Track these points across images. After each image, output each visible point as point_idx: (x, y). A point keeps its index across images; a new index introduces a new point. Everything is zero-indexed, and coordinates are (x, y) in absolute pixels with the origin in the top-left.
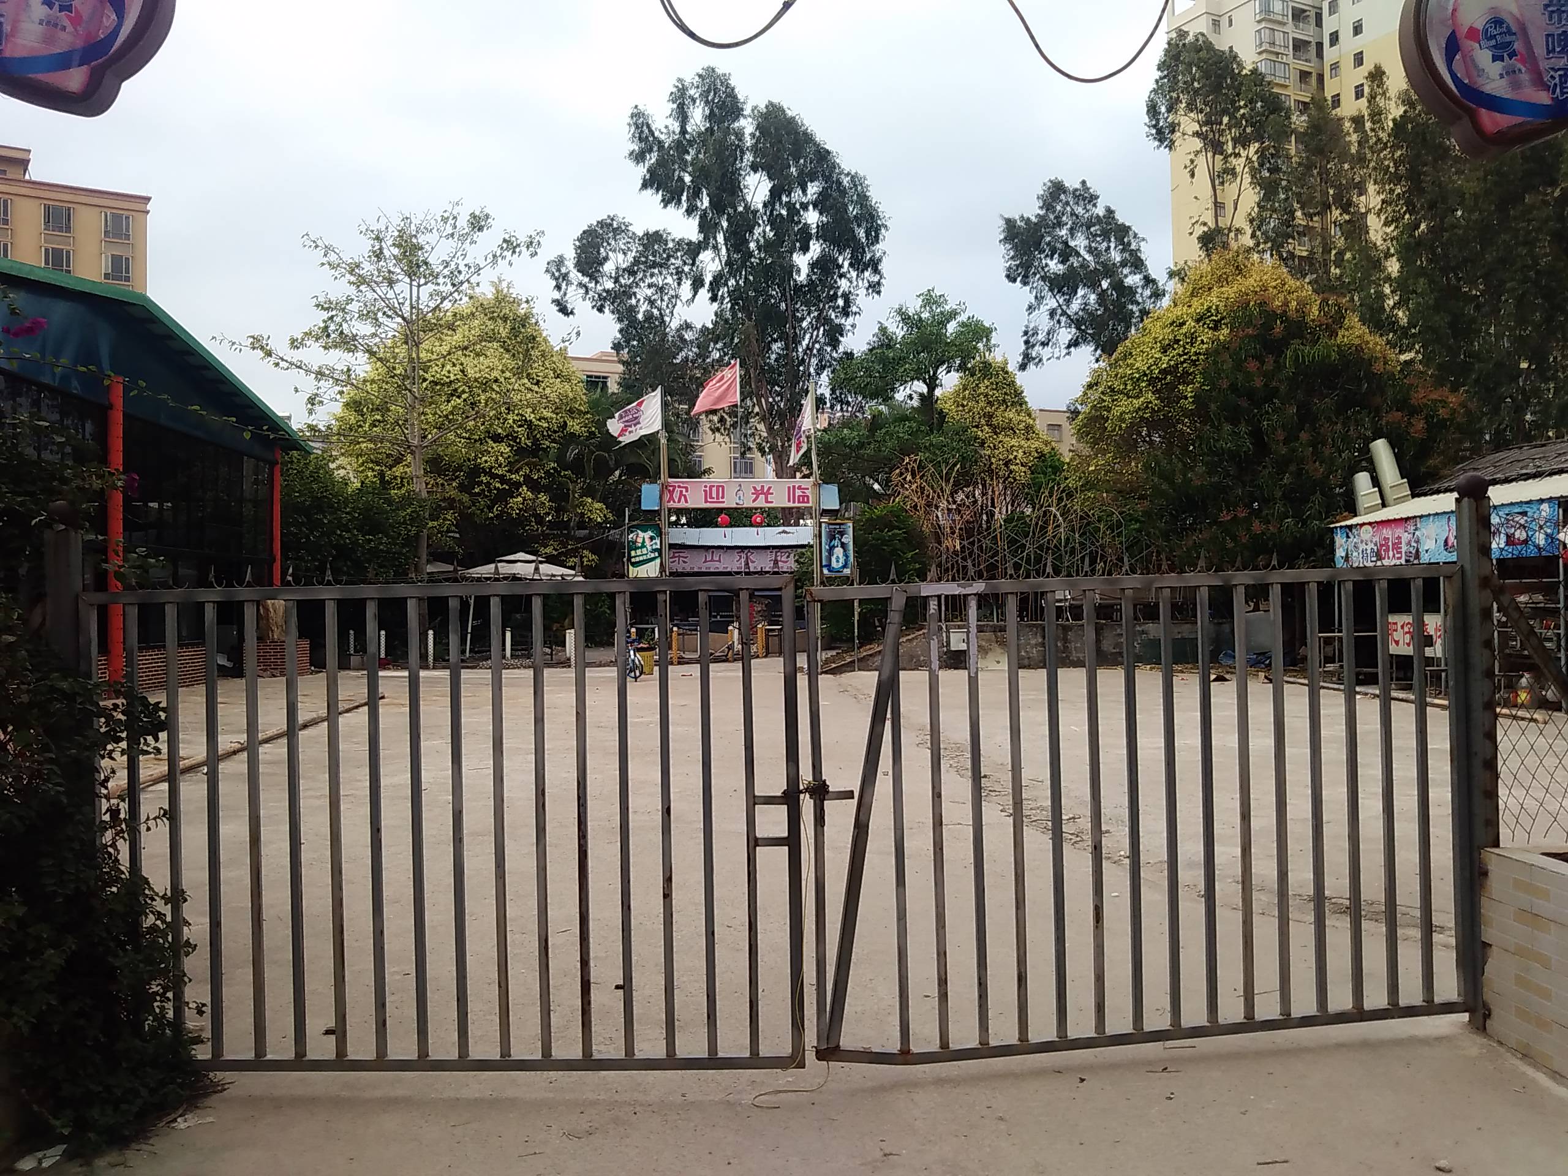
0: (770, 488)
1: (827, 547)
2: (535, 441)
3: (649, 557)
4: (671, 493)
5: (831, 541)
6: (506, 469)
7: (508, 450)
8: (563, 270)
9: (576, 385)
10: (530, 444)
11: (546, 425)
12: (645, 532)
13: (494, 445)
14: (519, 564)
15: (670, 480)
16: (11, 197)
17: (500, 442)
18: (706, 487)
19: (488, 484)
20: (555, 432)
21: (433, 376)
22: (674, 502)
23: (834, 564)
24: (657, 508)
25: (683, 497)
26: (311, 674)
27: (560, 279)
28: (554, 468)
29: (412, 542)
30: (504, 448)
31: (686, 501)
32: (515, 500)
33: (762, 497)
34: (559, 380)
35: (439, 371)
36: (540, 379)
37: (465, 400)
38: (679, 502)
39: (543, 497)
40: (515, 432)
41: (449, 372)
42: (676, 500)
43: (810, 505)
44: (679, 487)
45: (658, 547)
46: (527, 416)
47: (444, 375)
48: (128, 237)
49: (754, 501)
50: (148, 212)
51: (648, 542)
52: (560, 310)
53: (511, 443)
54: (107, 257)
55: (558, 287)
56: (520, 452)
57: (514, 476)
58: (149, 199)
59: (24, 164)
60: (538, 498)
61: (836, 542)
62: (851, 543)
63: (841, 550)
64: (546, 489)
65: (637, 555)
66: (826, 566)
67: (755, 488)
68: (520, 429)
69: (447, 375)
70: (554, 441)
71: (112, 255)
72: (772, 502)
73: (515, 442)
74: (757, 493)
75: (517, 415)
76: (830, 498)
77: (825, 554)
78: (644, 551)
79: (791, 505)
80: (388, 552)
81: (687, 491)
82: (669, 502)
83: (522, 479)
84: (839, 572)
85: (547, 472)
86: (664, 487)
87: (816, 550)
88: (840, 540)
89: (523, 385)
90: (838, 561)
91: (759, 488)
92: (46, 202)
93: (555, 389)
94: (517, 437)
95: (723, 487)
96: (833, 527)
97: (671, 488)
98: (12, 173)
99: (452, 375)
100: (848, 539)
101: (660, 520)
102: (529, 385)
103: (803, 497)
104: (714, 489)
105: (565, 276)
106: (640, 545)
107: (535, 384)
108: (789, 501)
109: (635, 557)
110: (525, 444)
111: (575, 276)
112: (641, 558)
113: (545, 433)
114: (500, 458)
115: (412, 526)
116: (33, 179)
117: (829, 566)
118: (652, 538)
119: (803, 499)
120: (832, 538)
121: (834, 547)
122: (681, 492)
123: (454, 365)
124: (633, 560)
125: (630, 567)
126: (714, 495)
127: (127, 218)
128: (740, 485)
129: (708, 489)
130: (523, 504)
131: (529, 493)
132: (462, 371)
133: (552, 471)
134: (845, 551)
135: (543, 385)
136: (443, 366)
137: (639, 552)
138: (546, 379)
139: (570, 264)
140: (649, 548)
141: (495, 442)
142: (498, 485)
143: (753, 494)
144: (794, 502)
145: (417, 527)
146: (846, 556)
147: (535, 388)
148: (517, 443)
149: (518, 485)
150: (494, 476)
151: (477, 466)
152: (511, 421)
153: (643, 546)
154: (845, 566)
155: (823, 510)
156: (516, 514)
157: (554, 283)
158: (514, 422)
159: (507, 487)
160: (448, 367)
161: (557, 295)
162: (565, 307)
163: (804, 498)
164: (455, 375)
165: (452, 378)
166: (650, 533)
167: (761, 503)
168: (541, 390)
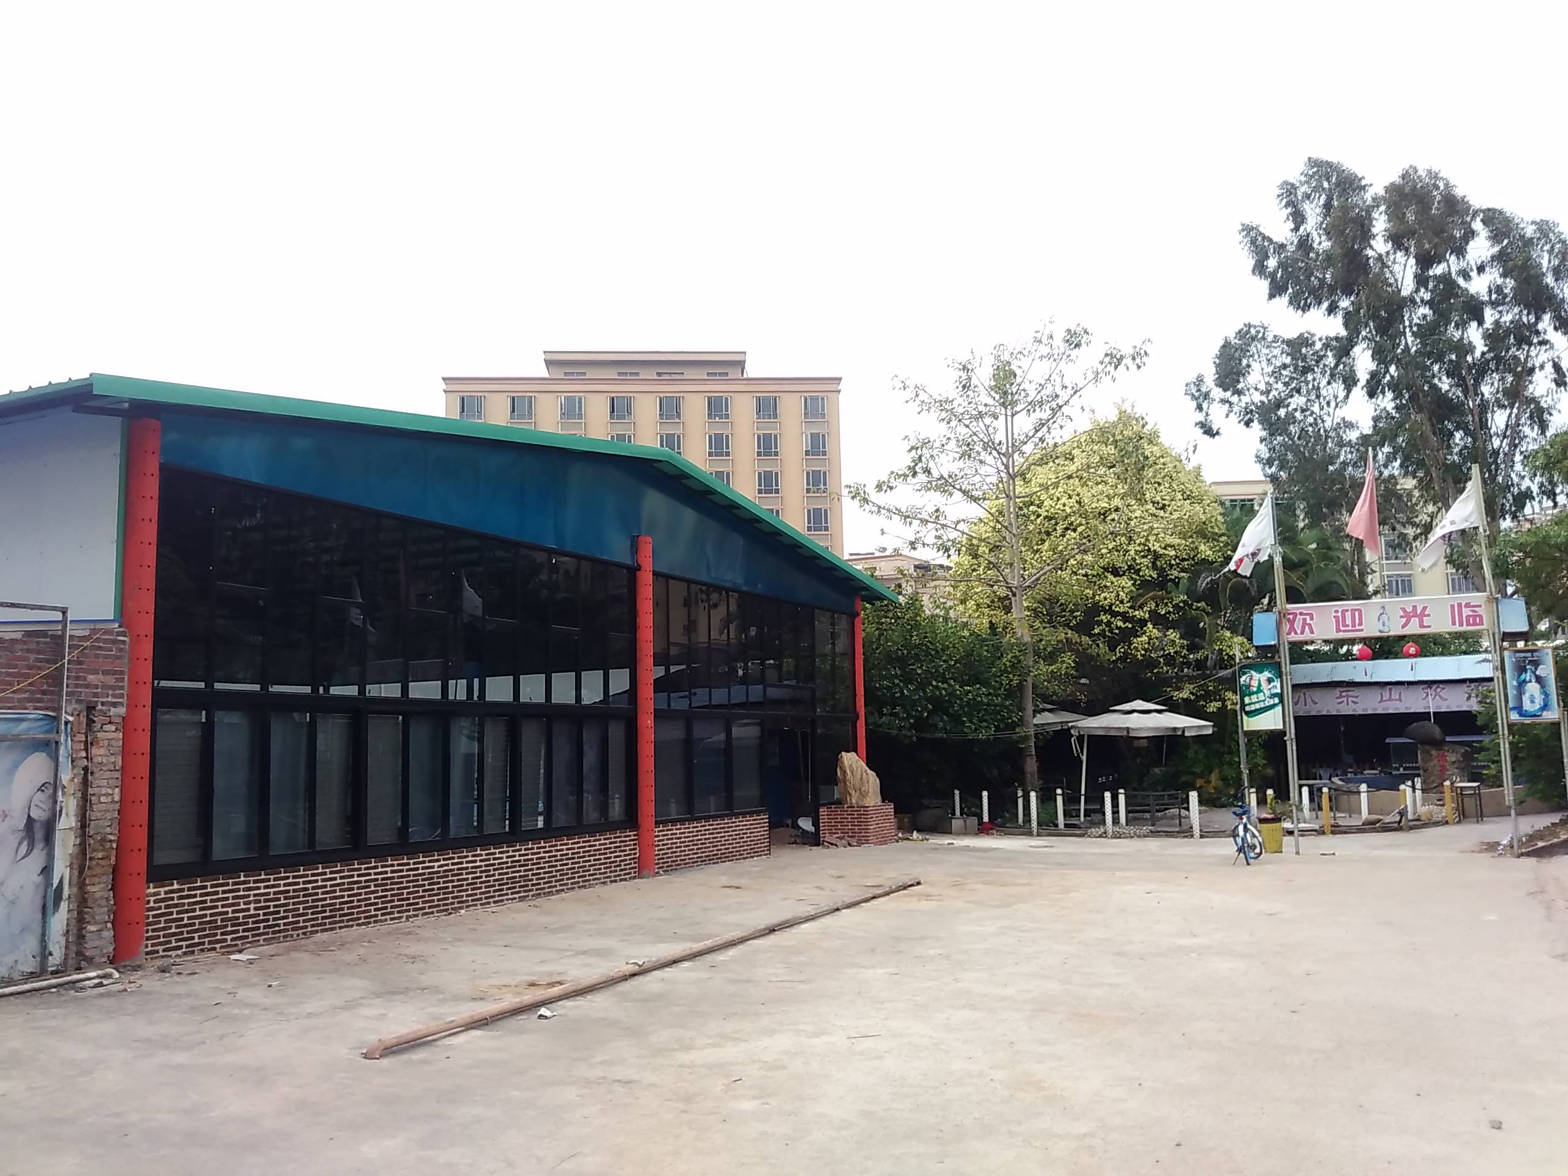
0: (1425, 608)
1: (1515, 683)
2: (1161, 571)
3: (1267, 704)
4: (1292, 622)
5: (1520, 675)
6: (1129, 605)
7: (1130, 583)
8: (1204, 389)
9: (1208, 505)
10: (1155, 576)
11: (1173, 553)
12: (1260, 673)
13: (1114, 580)
14: (1135, 714)
15: (1289, 606)
16: (730, 394)
17: (1120, 576)
18: (1336, 611)
19: (1108, 624)
20: (1184, 560)
21: (1047, 511)
22: (1296, 633)
23: (1527, 706)
24: (1273, 643)
25: (1307, 628)
26: (897, 841)
27: (1201, 398)
28: (1184, 602)
29: (1015, 693)
30: (1126, 582)
31: (1312, 632)
32: (1139, 639)
33: (1415, 621)
34: (1188, 501)
35: (1053, 505)
36: (1166, 502)
37: (1081, 533)
38: (1302, 632)
39: (1172, 635)
40: (1137, 564)
41: (1064, 505)
42: (1299, 632)
43: (1484, 627)
44: (1301, 614)
45: (1278, 691)
46: (1150, 545)
47: (1059, 509)
48: (823, 416)
49: (1403, 627)
50: (839, 391)
51: (1265, 686)
52: (1205, 433)
53: (1134, 576)
54: (806, 436)
55: (1200, 408)
56: (1145, 585)
57: (1137, 613)
58: (840, 379)
59: (741, 364)
60: (1166, 636)
61: (1528, 676)
62: (1552, 677)
63: (1537, 686)
64: (1174, 626)
65: (1253, 701)
66: (1513, 709)
67: (1403, 610)
68: (1142, 560)
69: (1062, 508)
70: (1183, 570)
71: (811, 434)
72: (1429, 627)
73: (1138, 575)
74: (1408, 616)
75: (1139, 545)
76: (1515, 616)
77: (1512, 692)
78: (1261, 696)
79: (1457, 628)
80: (989, 705)
81: (1312, 619)
82: (1289, 633)
83: (1147, 616)
84: (1535, 716)
85: (1175, 606)
86: (1282, 615)
87: (1497, 685)
88: (1534, 673)
89: (1146, 511)
90: (1532, 702)
91: (1409, 609)
92: (758, 395)
93: (1184, 510)
94: (1139, 570)
95: (1360, 611)
96: (1523, 655)
97: (1291, 617)
98: (734, 373)
99: (1066, 508)
100: (1547, 670)
101: (1279, 657)
102: (1153, 510)
103: (1474, 617)
104: (1348, 615)
105: (1206, 395)
106: (1255, 689)
107: (1161, 509)
108: (1454, 623)
109: (1249, 704)
110: (1150, 576)
111: (1217, 393)
112: (1257, 706)
113: (1173, 562)
114: (1121, 593)
115: (1014, 676)
116: (750, 376)
117: (1519, 708)
118: (1270, 681)
119: (1474, 620)
120: (1521, 669)
121: (1524, 681)
122: (1304, 620)
123: (1070, 497)
124: (1247, 708)
125: (1245, 717)
126: (1349, 622)
127: (823, 399)
128: (1383, 607)
129: (1339, 614)
130: (1149, 643)
131: (1155, 631)
132: (1079, 502)
133: (1181, 605)
134: (1543, 687)
135: (1170, 509)
136: (1058, 499)
137: (1254, 698)
138: (1173, 503)
139: (1210, 382)
140: (1267, 693)
141: (1115, 576)
142: (1120, 624)
143: (1401, 617)
144: (1461, 625)
145: (1019, 675)
146: (1546, 695)
147: (1162, 513)
148: (1140, 576)
149: (1143, 623)
150: (1114, 614)
151: (1096, 604)
152: (1132, 553)
153: (1259, 690)
154: (1545, 707)
155: (1504, 633)
156: (1142, 655)
157: (1194, 404)
158: (1136, 554)
159: (1130, 626)
160: (1064, 500)
161: (1200, 417)
162: (1211, 428)
163: (1476, 619)
164: (1071, 507)
165: (1068, 510)
166: (1267, 674)
167: (1413, 628)
168: (1167, 515)
